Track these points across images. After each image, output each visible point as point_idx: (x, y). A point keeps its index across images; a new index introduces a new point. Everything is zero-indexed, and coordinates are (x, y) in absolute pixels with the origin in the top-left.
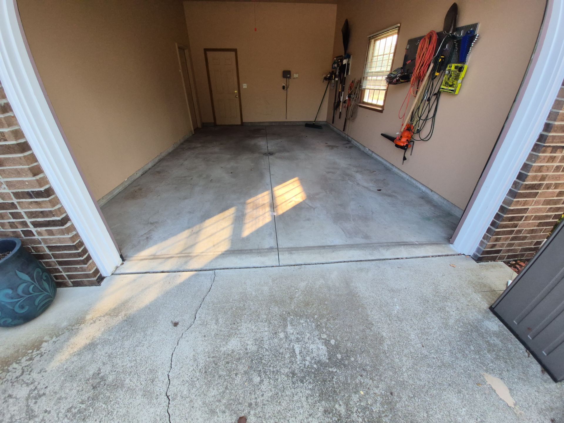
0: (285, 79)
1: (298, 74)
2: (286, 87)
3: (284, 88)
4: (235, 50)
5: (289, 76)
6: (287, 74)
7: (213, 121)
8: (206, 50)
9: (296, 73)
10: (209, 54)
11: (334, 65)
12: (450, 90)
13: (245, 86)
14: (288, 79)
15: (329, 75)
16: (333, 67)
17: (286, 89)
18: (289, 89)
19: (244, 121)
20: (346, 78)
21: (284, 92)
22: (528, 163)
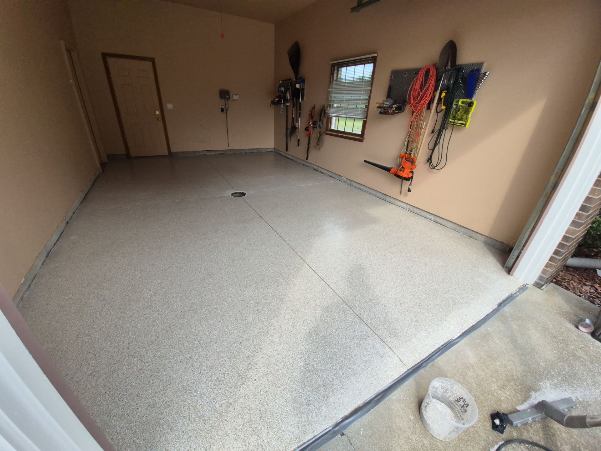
0: (223, 100)
1: (237, 96)
2: (225, 109)
3: (222, 110)
4: (152, 60)
5: (228, 97)
6: (224, 94)
7: (125, 153)
8: (105, 56)
9: (236, 95)
10: (110, 60)
11: (280, 89)
12: (460, 123)
13: (170, 106)
14: (226, 100)
15: (277, 99)
16: (280, 91)
17: (225, 112)
18: (229, 112)
19: (173, 150)
20: (301, 103)
21: (223, 115)
22: (590, 196)
